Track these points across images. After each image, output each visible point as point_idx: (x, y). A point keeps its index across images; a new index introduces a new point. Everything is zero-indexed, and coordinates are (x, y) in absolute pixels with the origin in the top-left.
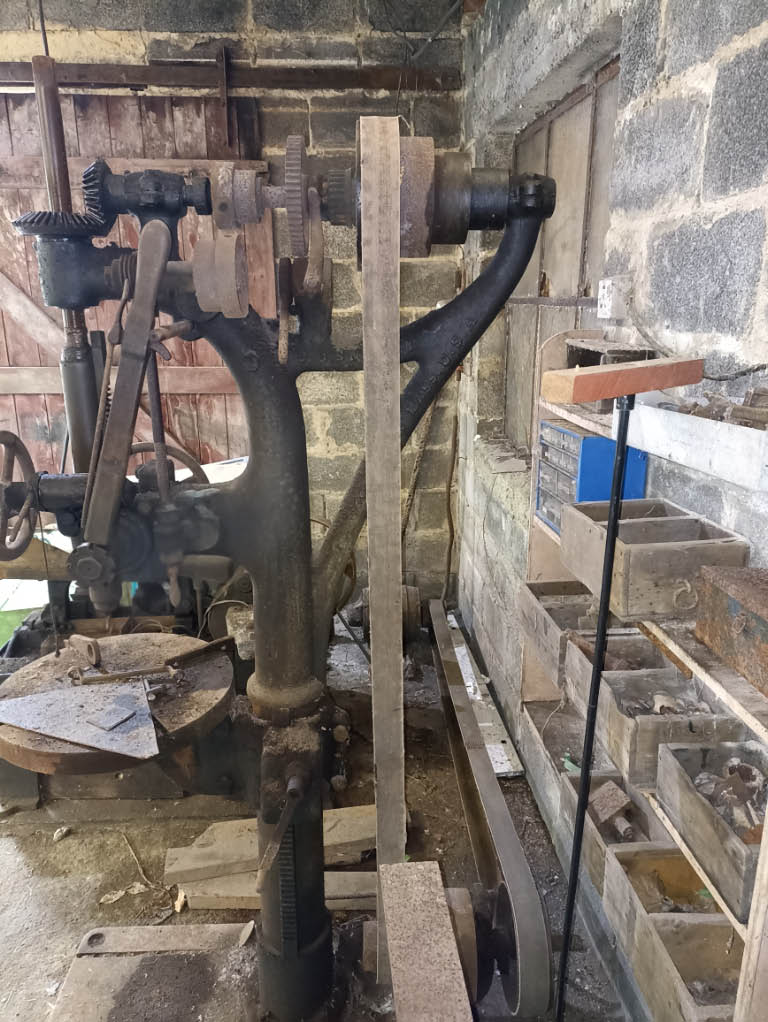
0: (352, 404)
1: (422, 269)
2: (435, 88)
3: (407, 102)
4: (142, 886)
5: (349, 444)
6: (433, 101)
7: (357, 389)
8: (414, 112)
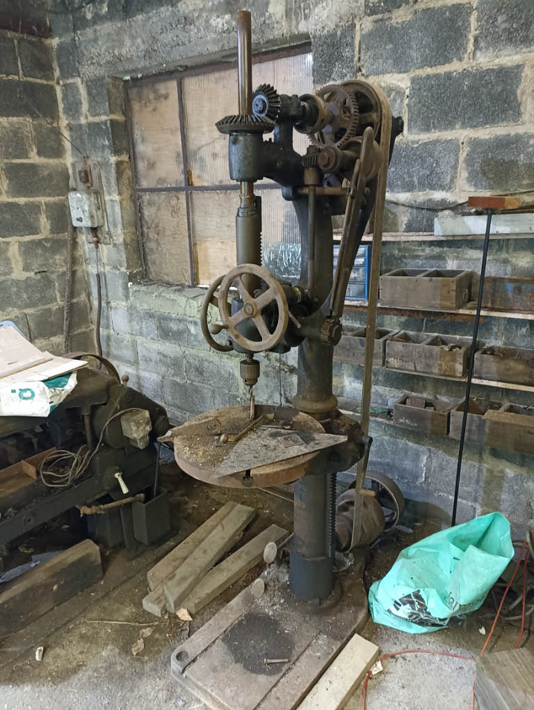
0: (8, 277)
1: (43, 168)
2: (32, 33)
3: (11, 40)
4: (148, 629)
5: (11, 308)
6: (30, 42)
7: (11, 264)
8: (19, 48)
